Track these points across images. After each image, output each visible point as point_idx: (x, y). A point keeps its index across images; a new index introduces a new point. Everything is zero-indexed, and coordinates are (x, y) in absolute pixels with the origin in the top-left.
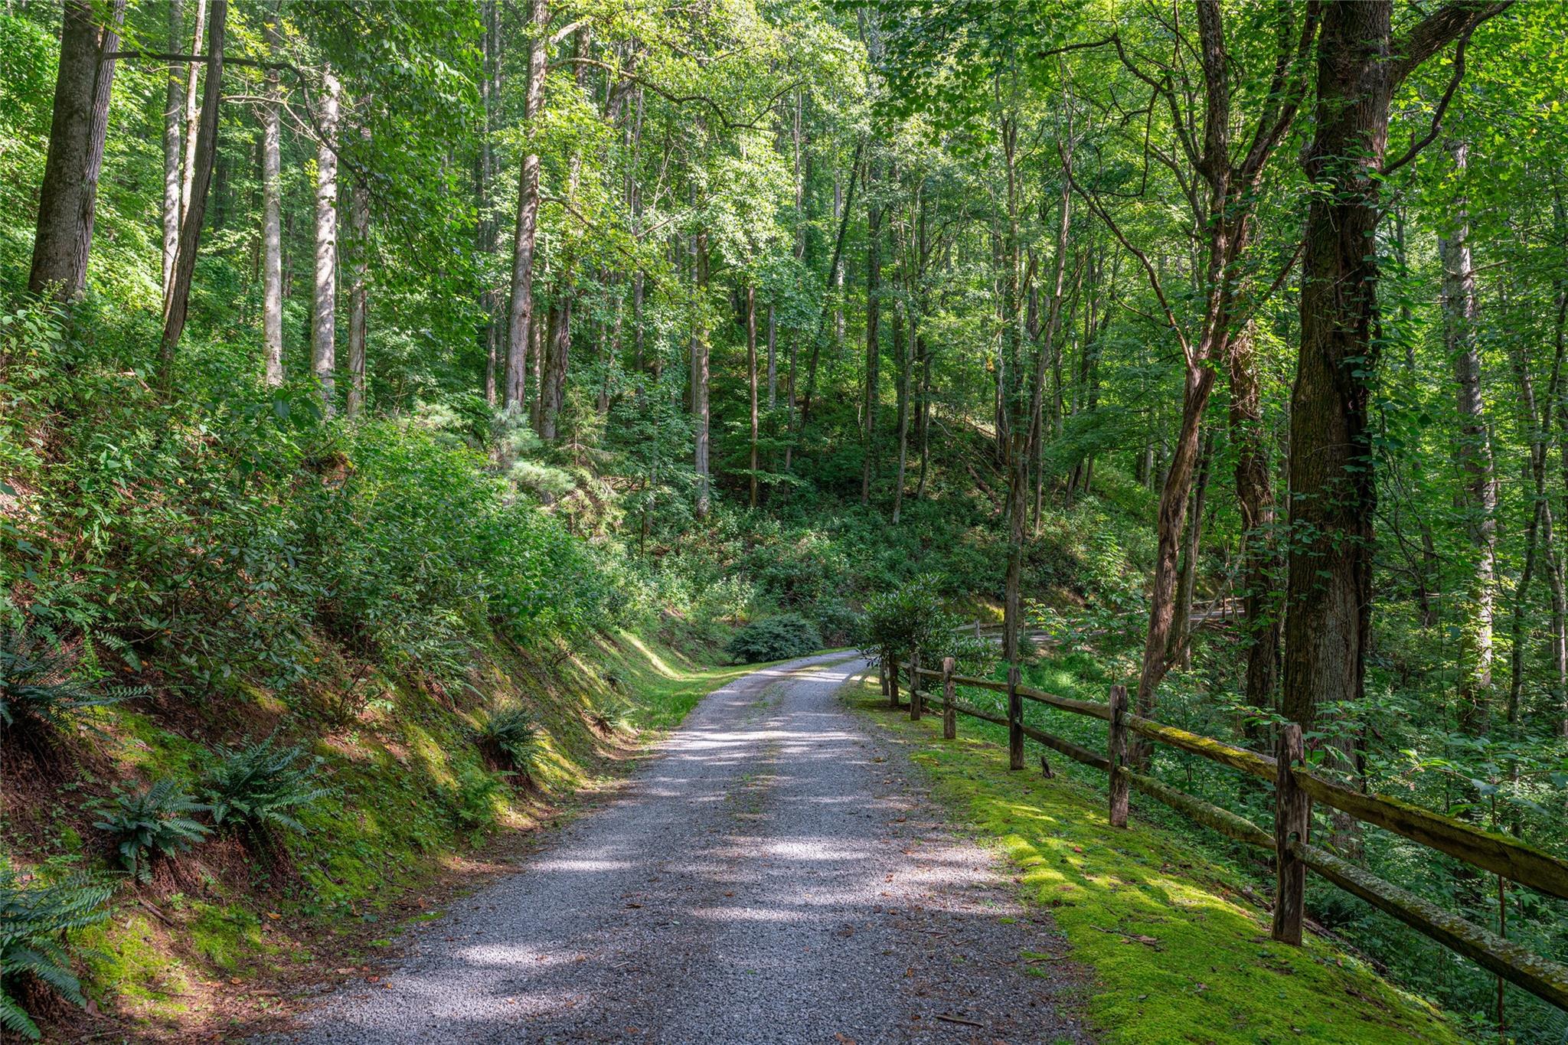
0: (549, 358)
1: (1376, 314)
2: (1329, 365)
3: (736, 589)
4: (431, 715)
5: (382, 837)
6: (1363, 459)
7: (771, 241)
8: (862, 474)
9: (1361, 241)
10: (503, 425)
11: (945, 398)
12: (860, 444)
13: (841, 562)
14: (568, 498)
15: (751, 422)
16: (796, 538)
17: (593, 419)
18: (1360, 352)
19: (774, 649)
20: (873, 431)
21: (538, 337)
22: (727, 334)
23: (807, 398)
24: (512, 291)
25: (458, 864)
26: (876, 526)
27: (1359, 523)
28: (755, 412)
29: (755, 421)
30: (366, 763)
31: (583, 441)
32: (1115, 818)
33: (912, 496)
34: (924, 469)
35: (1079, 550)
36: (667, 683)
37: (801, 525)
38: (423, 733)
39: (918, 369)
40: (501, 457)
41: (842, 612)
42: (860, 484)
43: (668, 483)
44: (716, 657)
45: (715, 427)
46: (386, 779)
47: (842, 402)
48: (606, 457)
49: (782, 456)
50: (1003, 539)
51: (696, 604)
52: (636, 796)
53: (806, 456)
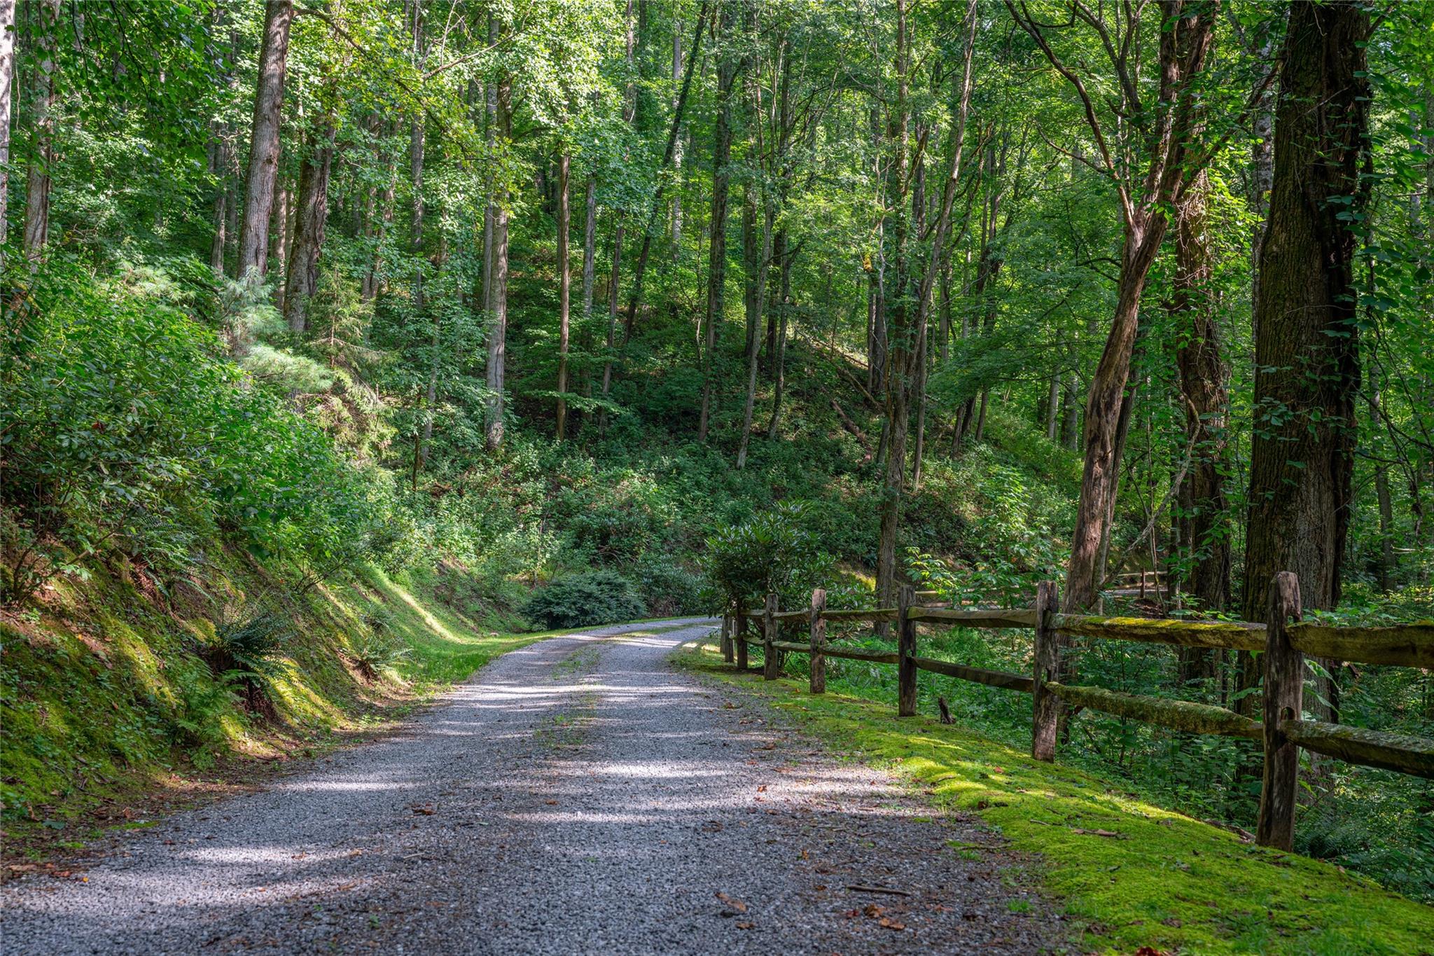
0: (299, 229)
1: (1367, 144)
2: (1308, 207)
3: (535, 539)
4: (140, 612)
5: (71, 738)
6: (1346, 322)
7: (594, 97)
8: (700, 403)
9: (1350, 54)
10: (238, 299)
11: (805, 318)
12: (698, 367)
13: (669, 513)
14: (320, 407)
15: (560, 332)
16: (614, 481)
17: (357, 307)
18: (1347, 190)
19: (584, 612)
20: (715, 350)
21: (283, 210)
22: (531, 222)
23: (633, 306)
24: (253, 137)
25: (176, 782)
26: (716, 469)
27: (1338, 403)
28: (566, 319)
29: (566, 330)
30: (50, 648)
31: (341, 335)
32: (1040, 749)
33: (763, 435)
34: (778, 401)
35: (968, 510)
36: (448, 644)
37: (621, 464)
38: (128, 630)
39: (775, 275)
40: (233, 341)
41: (672, 571)
42: (696, 416)
43: (449, 399)
44: (508, 623)
45: (512, 339)
46: (77, 671)
47: (676, 316)
48: (372, 356)
49: (599, 378)
50: (874, 492)
51: (484, 559)
52: (415, 735)
53: (630, 378)
